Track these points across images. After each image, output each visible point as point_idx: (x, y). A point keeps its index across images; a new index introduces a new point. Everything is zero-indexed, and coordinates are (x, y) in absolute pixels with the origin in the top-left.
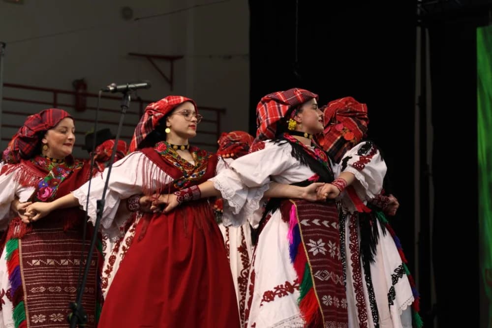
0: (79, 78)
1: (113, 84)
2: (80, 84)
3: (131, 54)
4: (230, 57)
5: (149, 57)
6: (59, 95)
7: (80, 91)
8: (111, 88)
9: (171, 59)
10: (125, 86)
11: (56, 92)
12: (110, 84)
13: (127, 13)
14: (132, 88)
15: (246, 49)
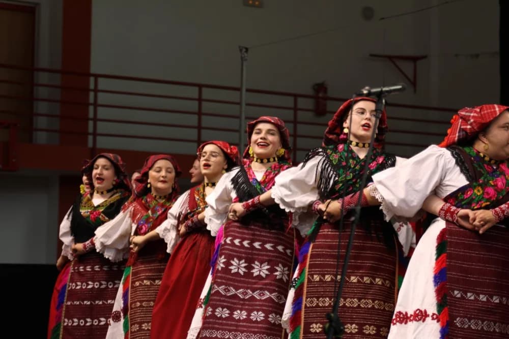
0: (319, 81)
1: (367, 88)
2: (320, 88)
3: (372, 55)
4: (477, 56)
5: (391, 58)
6: (300, 100)
7: (321, 95)
8: (365, 92)
9: (414, 59)
10: (379, 90)
11: (296, 96)
12: (363, 87)
13: (368, 13)
14: (387, 91)
15: (496, 46)
